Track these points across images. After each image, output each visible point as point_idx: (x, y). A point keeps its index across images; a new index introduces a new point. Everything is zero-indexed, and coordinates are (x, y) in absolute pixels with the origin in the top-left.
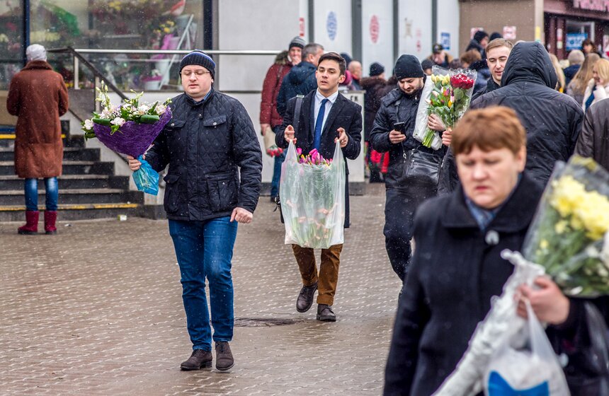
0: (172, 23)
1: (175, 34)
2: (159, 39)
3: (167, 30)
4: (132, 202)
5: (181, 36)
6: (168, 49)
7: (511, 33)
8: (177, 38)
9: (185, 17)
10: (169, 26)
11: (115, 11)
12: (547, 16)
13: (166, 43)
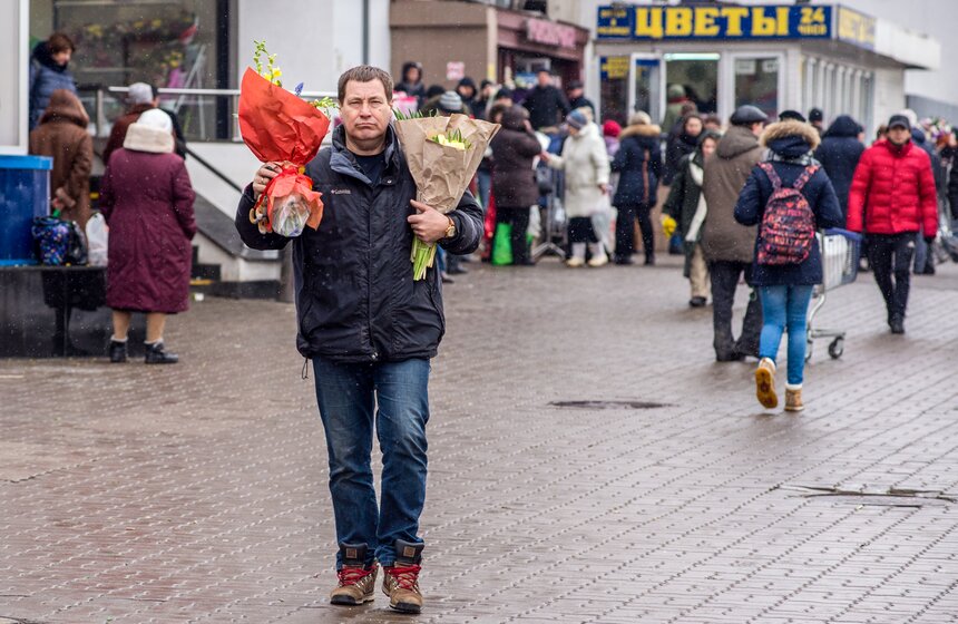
0: (180, 55)
1: (183, 69)
2: (165, 74)
3: (174, 63)
4: (203, 278)
5: (190, 71)
6: (176, 87)
7: (456, 70)
8: (183, 75)
9: (195, 47)
10: (176, 59)
11: (95, 38)
12: (501, 50)
13: (173, 81)
